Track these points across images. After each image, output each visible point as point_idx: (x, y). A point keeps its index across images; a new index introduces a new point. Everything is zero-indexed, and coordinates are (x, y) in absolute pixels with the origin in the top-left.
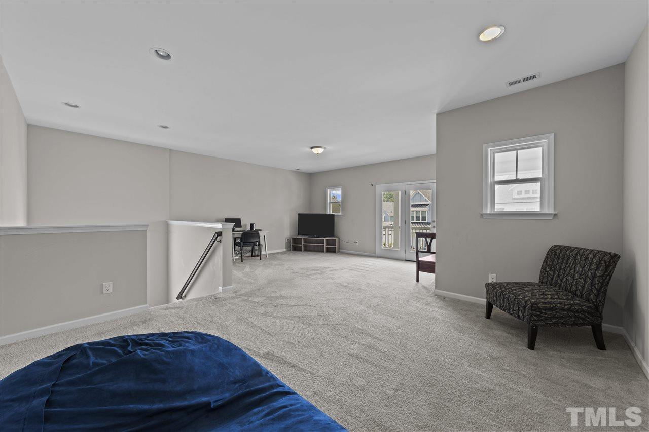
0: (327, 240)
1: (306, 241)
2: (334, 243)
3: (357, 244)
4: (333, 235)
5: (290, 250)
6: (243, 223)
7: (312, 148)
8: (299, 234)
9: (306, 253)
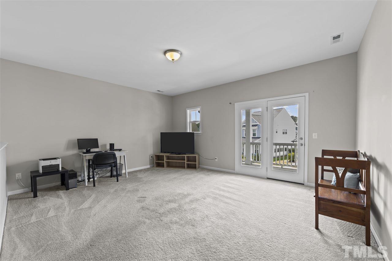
0: (188, 157)
1: (168, 158)
2: (194, 160)
3: (217, 160)
4: (193, 152)
5: (154, 167)
6: (100, 143)
7: (165, 52)
8: (161, 152)
9: (169, 169)
